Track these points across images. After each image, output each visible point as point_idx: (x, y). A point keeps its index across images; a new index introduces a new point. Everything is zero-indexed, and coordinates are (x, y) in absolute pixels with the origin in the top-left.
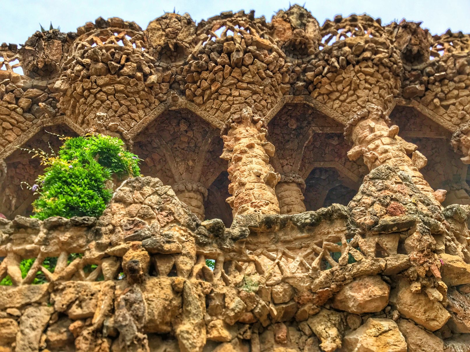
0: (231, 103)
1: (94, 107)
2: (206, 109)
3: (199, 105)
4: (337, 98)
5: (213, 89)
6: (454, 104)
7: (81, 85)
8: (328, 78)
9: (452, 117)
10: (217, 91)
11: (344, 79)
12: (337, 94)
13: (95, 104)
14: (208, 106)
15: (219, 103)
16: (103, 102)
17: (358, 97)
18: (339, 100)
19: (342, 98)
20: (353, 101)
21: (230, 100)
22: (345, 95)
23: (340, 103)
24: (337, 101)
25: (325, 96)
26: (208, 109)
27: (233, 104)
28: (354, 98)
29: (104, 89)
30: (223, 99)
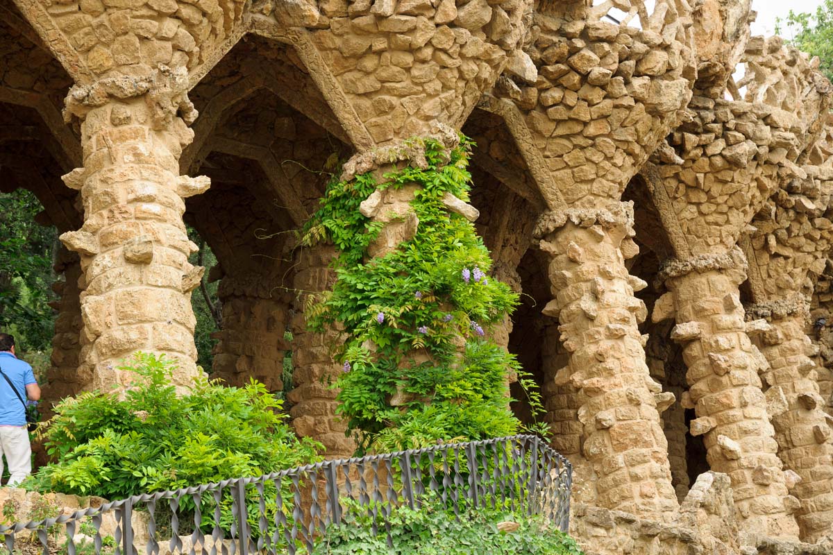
0: (602, 173)
1: (424, 91)
2: (544, 149)
3: (537, 133)
4: (698, 204)
5: (591, 130)
6: (786, 258)
7: (432, 34)
8: (711, 165)
9: (769, 276)
10: (593, 138)
11: (733, 181)
12: (703, 198)
13: (430, 88)
14: (554, 147)
15: (582, 160)
16: (445, 87)
17: (728, 222)
18: (698, 208)
19: (704, 208)
20: (717, 224)
21: (603, 168)
22: (713, 208)
23: (696, 214)
24: (694, 209)
25: (682, 187)
26: (547, 153)
27: (603, 176)
28: (721, 219)
29: (465, 68)
30: (594, 159)
